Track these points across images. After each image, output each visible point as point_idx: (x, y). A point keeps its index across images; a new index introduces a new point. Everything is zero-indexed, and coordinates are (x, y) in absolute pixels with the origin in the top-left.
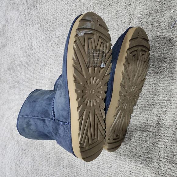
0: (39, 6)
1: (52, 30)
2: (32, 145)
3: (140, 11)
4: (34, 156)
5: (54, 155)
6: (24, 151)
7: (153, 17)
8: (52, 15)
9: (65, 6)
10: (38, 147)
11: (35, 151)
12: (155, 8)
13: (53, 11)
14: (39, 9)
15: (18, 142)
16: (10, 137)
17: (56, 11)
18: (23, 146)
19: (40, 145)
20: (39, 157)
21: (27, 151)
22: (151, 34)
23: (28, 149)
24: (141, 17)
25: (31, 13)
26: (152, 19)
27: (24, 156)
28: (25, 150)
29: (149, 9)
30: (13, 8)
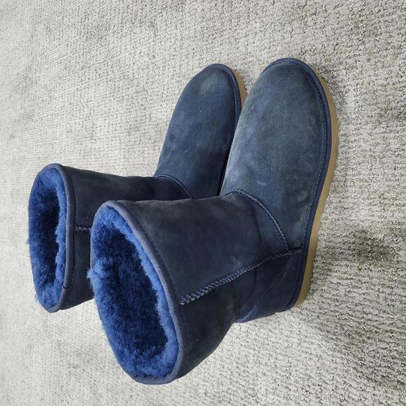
0: (111, 39)
1: (142, 105)
2: (92, 359)
3: (357, 104)
4: (94, 384)
5: (141, 394)
6: (72, 368)
7: (388, 127)
8: (143, 69)
9: (174, 54)
10: (104, 367)
11: (98, 374)
12: (393, 105)
13: (146, 59)
14: (111, 46)
15: (59, 346)
16: (42, 330)
17: (153, 61)
18: (70, 356)
19: (109, 363)
20: (108, 389)
21: (79, 369)
22: (380, 166)
23: (82, 366)
24: (359, 121)
25: (92, 52)
26: (385, 130)
27: (73, 378)
28: (74, 368)
29: (379, 105)
30: (49, 30)
